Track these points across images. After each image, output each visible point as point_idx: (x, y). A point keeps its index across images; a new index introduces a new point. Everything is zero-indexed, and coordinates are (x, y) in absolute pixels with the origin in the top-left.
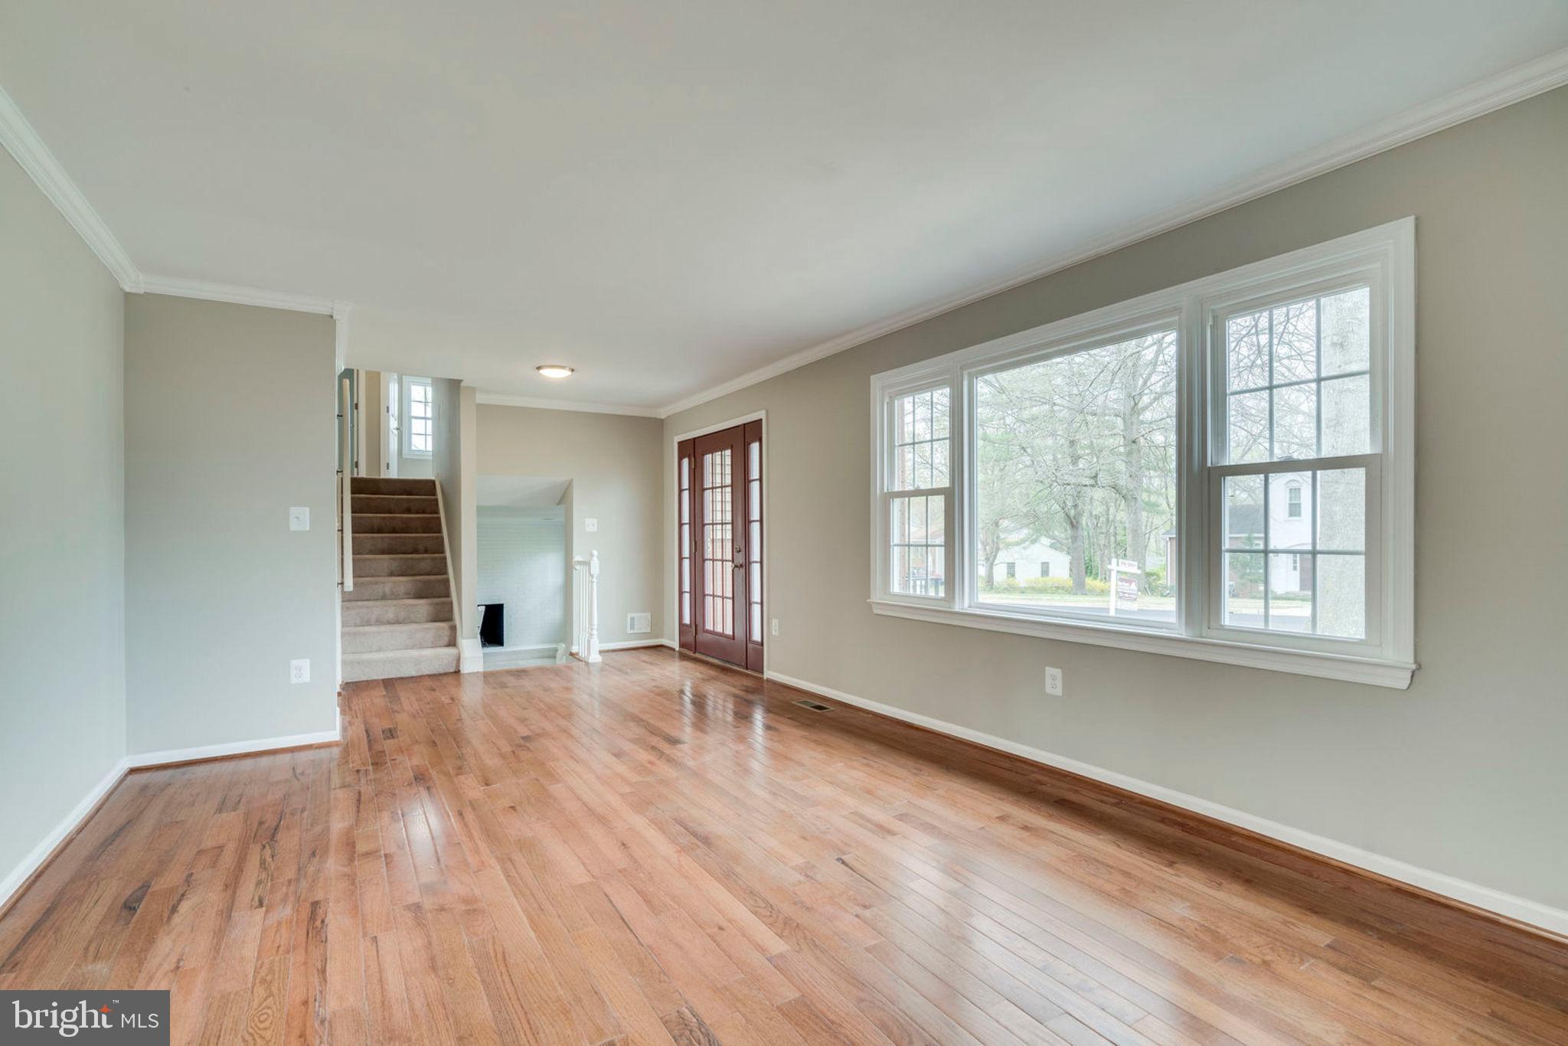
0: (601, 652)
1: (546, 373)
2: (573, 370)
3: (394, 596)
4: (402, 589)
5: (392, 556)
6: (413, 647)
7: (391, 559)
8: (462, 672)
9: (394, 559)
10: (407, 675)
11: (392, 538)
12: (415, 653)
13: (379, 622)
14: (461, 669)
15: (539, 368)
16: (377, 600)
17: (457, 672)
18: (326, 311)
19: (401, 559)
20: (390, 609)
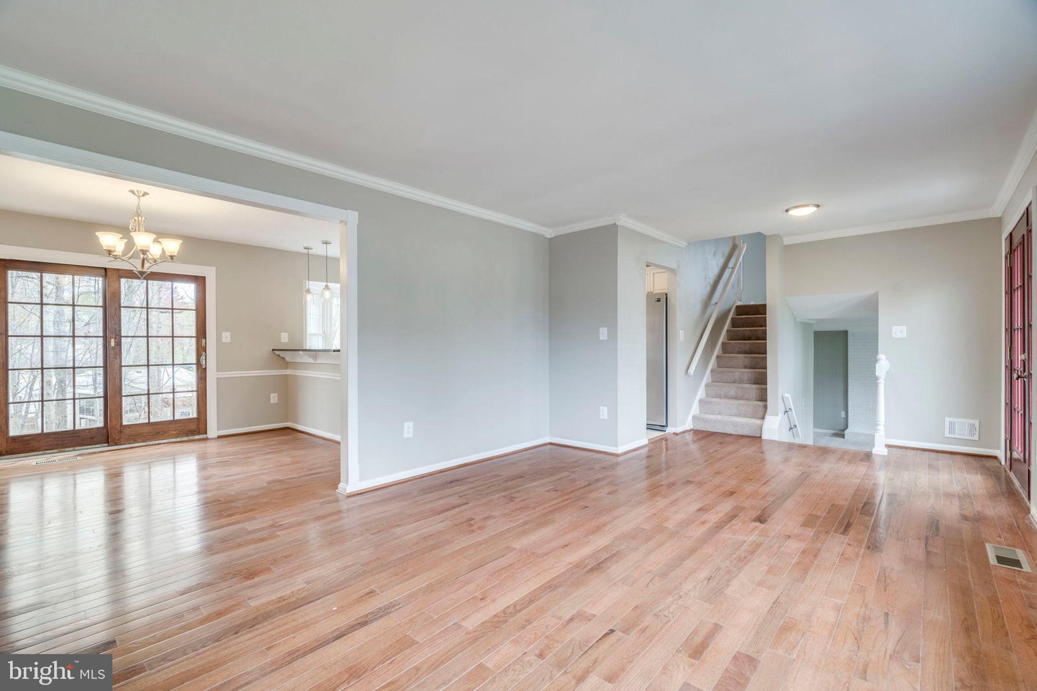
0: (888, 446)
1: (794, 213)
2: (818, 206)
3: (741, 382)
4: (745, 377)
5: (746, 355)
6: (736, 415)
7: (745, 357)
8: (762, 438)
9: (746, 357)
10: (729, 433)
11: (750, 344)
12: (736, 419)
13: (727, 397)
14: (763, 436)
15: (787, 211)
16: (731, 383)
17: (760, 437)
18: (612, 222)
19: (751, 357)
20: (732, 390)
